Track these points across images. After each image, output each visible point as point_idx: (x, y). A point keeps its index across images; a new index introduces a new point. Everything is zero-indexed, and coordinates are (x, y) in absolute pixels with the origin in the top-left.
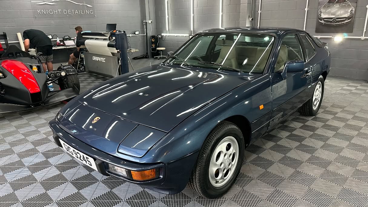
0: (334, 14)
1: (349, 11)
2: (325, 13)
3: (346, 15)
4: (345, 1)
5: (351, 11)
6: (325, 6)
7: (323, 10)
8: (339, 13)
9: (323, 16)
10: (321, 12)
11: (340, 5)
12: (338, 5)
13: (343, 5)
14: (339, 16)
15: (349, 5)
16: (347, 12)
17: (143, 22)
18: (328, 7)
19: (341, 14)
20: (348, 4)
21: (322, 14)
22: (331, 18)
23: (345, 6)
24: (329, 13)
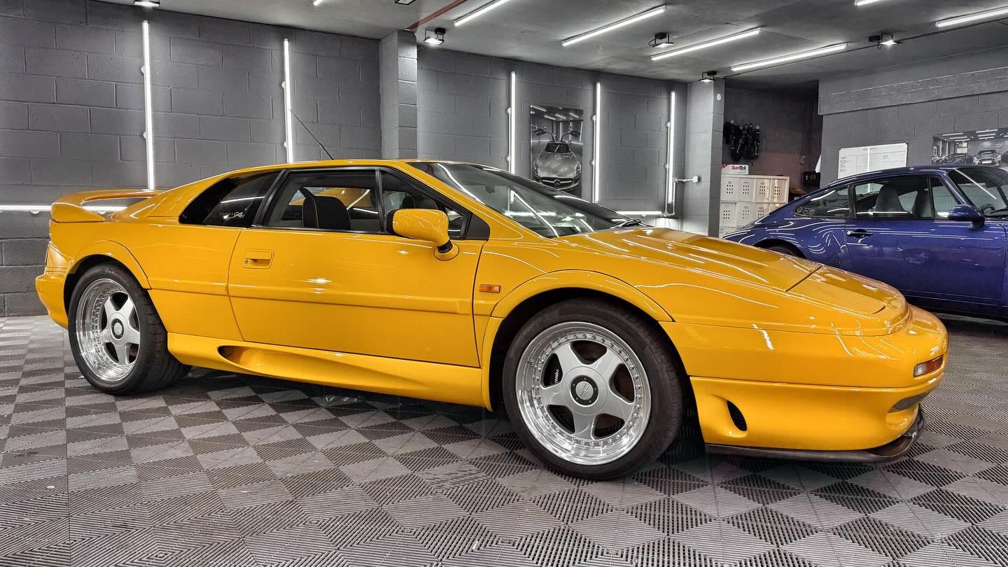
0: (555, 172)
1: (575, 168)
2: (544, 169)
3: (572, 175)
5: (577, 168)
6: (541, 156)
7: (539, 163)
8: (562, 170)
9: (542, 174)
10: (537, 167)
11: (562, 157)
12: (560, 156)
13: (567, 156)
14: (561, 175)
15: (573, 158)
16: (573, 170)
18: (547, 158)
19: (566, 173)
21: (539, 170)
22: (552, 179)
23: (569, 158)
24: (548, 169)
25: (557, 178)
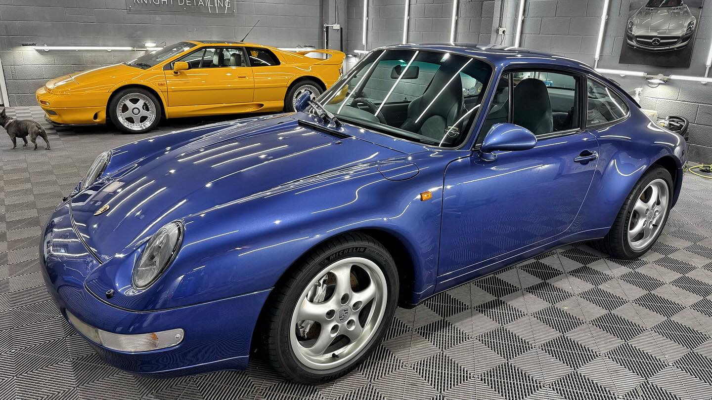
0: (656, 30)
1: (686, 24)
2: (640, 26)
3: (679, 33)
4: (679, 3)
5: (690, 24)
6: (640, 12)
7: (636, 20)
8: (666, 27)
9: (636, 32)
10: (632, 24)
11: (668, 12)
12: (666, 11)
13: (676, 11)
14: (665, 33)
15: (687, 12)
16: (682, 26)
17: (323, 26)
18: (647, 14)
19: (670, 31)
20: (685, 9)
21: (634, 28)
22: (650, 37)
23: (678, 13)
24: (647, 26)
25: (656, 37)
